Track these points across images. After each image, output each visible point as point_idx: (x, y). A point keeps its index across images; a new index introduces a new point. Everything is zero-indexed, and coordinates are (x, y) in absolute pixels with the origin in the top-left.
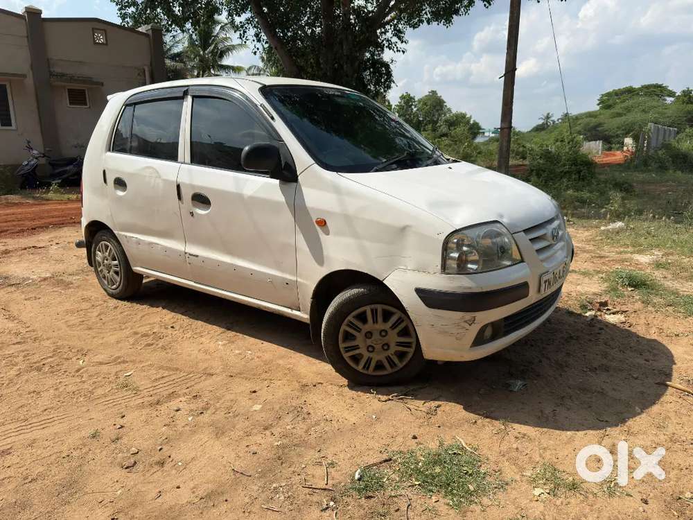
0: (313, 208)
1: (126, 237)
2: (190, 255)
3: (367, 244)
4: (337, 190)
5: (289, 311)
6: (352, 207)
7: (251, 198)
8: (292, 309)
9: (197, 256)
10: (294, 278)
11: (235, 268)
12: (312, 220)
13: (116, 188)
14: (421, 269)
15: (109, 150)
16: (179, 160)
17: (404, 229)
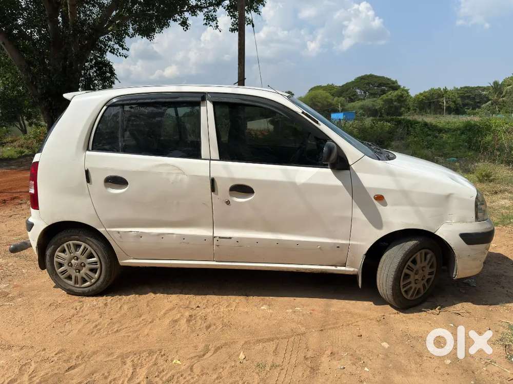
0: (370, 188)
1: (119, 232)
2: (220, 237)
3: (421, 209)
4: (391, 173)
5: (333, 268)
6: (406, 184)
7: (304, 185)
8: (336, 266)
9: (230, 238)
10: (347, 242)
11: (278, 242)
12: (370, 197)
13: (106, 187)
14: (462, 220)
15: (88, 149)
16: (202, 158)
17: (448, 197)
